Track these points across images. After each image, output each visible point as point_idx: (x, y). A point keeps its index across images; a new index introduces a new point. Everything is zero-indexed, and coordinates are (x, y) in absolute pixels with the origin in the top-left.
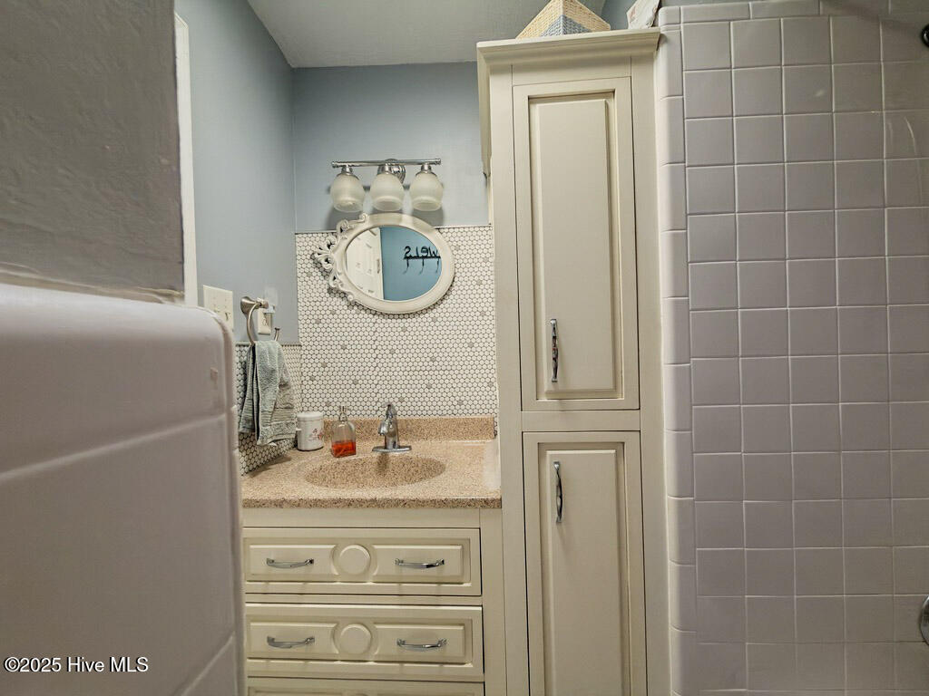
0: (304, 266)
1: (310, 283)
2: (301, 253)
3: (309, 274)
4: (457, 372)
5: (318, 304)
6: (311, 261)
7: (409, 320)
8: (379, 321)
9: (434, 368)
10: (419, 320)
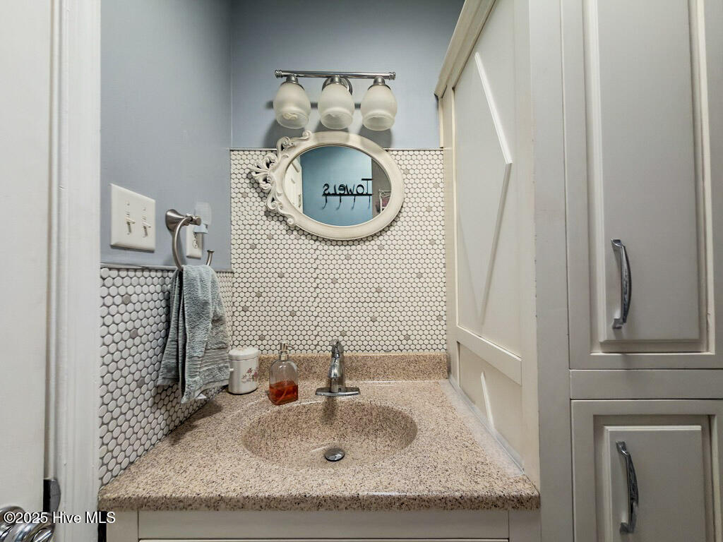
0: (239, 186)
1: (245, 204)
2: (236, 172)
3: (245, 195)
4: (404, 304)
5: (253, 227)
6: (248, 181)
7: (353, 247)
8: (320, 248)
9: (379, 299)
10: (364, 247)
